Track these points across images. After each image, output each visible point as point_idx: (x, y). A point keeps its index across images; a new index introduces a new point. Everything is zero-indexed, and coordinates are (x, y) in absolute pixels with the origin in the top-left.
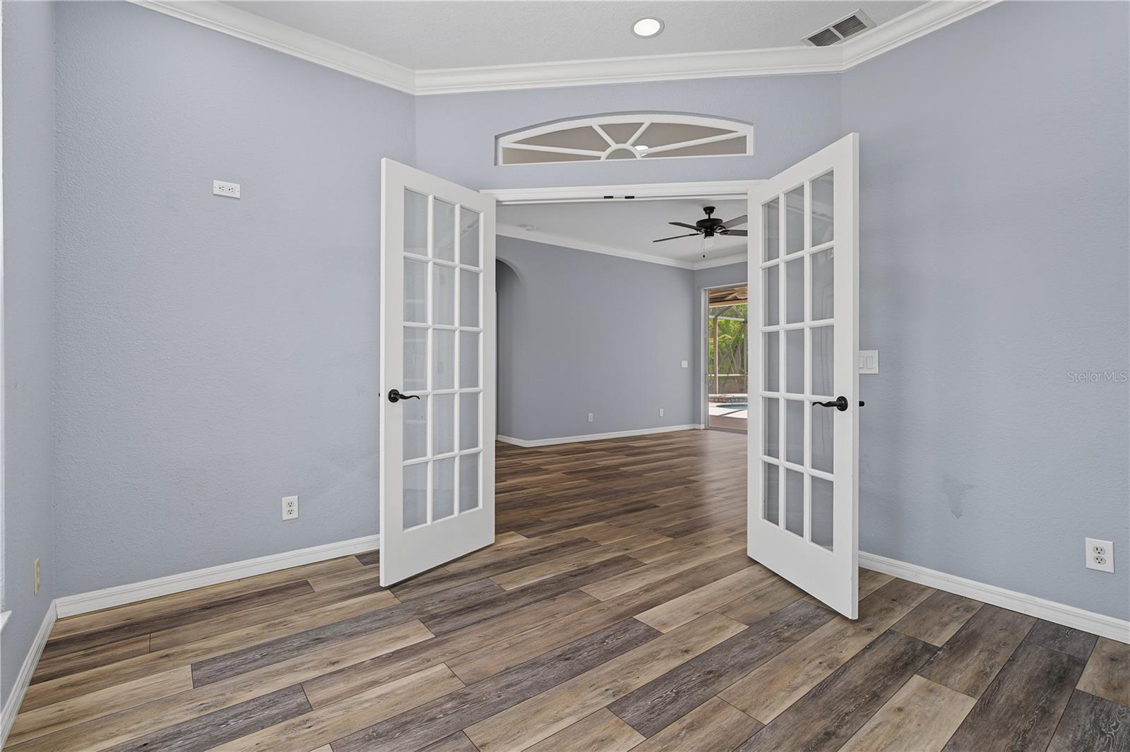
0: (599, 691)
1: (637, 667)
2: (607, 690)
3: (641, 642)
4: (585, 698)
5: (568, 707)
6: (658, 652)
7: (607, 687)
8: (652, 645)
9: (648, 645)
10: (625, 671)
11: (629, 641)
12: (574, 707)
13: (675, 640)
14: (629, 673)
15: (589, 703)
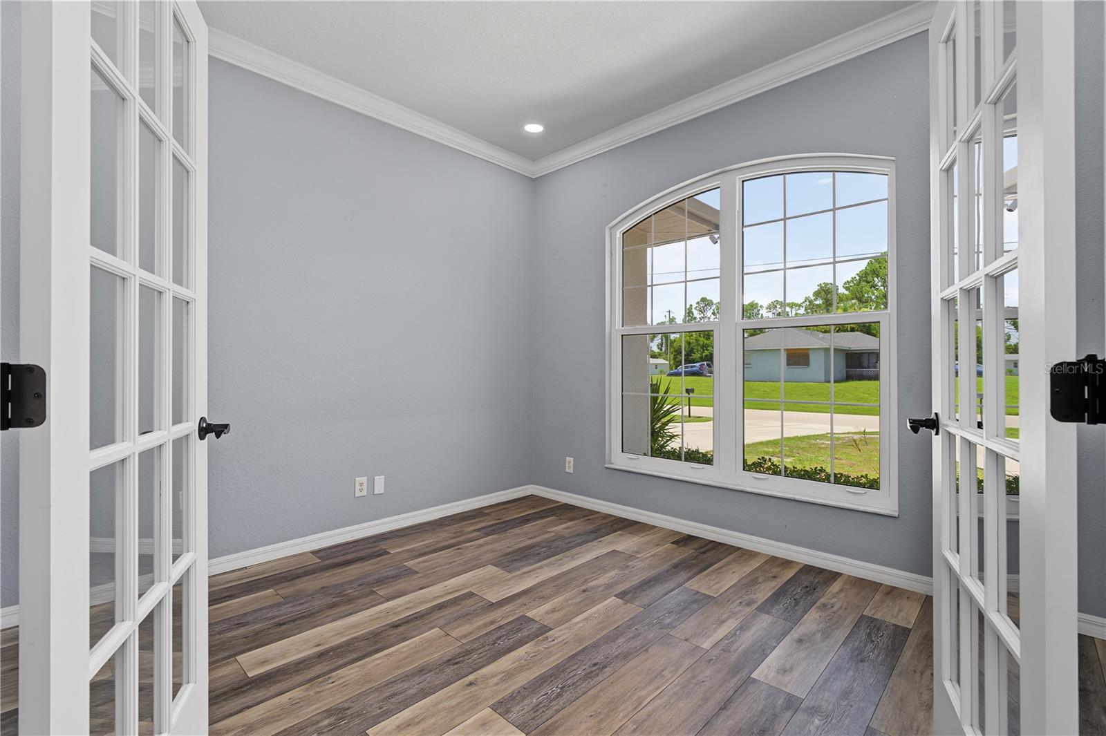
0: (560, 640)
1: (525, 663)
2: (553, 641)
3: (519, 692)
4: (569, 634)
5: (581, 627)
6: (502, 680)
7: (553, 643)
8: (506, 689)
9: (511, 690)
10: (539, 657)
11: (533, 692)
12: (577, 628)
13: (479, 699)
14: (535, 656)
15: (565, 631)
